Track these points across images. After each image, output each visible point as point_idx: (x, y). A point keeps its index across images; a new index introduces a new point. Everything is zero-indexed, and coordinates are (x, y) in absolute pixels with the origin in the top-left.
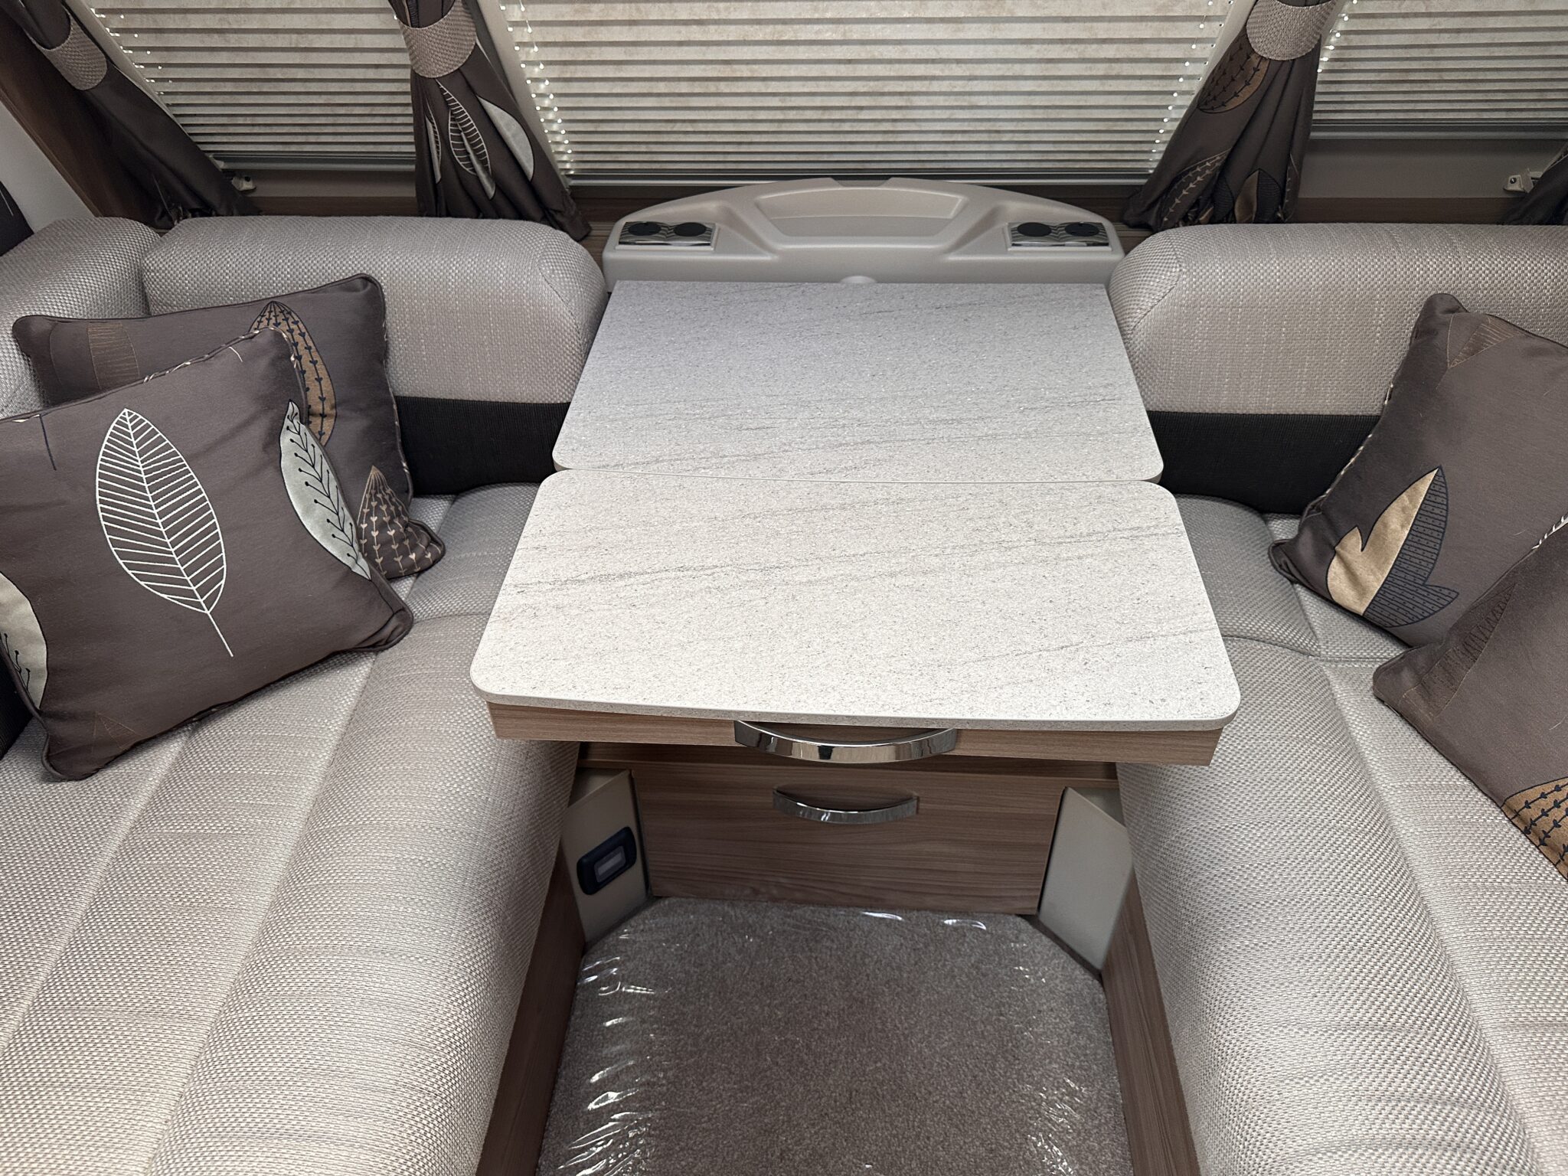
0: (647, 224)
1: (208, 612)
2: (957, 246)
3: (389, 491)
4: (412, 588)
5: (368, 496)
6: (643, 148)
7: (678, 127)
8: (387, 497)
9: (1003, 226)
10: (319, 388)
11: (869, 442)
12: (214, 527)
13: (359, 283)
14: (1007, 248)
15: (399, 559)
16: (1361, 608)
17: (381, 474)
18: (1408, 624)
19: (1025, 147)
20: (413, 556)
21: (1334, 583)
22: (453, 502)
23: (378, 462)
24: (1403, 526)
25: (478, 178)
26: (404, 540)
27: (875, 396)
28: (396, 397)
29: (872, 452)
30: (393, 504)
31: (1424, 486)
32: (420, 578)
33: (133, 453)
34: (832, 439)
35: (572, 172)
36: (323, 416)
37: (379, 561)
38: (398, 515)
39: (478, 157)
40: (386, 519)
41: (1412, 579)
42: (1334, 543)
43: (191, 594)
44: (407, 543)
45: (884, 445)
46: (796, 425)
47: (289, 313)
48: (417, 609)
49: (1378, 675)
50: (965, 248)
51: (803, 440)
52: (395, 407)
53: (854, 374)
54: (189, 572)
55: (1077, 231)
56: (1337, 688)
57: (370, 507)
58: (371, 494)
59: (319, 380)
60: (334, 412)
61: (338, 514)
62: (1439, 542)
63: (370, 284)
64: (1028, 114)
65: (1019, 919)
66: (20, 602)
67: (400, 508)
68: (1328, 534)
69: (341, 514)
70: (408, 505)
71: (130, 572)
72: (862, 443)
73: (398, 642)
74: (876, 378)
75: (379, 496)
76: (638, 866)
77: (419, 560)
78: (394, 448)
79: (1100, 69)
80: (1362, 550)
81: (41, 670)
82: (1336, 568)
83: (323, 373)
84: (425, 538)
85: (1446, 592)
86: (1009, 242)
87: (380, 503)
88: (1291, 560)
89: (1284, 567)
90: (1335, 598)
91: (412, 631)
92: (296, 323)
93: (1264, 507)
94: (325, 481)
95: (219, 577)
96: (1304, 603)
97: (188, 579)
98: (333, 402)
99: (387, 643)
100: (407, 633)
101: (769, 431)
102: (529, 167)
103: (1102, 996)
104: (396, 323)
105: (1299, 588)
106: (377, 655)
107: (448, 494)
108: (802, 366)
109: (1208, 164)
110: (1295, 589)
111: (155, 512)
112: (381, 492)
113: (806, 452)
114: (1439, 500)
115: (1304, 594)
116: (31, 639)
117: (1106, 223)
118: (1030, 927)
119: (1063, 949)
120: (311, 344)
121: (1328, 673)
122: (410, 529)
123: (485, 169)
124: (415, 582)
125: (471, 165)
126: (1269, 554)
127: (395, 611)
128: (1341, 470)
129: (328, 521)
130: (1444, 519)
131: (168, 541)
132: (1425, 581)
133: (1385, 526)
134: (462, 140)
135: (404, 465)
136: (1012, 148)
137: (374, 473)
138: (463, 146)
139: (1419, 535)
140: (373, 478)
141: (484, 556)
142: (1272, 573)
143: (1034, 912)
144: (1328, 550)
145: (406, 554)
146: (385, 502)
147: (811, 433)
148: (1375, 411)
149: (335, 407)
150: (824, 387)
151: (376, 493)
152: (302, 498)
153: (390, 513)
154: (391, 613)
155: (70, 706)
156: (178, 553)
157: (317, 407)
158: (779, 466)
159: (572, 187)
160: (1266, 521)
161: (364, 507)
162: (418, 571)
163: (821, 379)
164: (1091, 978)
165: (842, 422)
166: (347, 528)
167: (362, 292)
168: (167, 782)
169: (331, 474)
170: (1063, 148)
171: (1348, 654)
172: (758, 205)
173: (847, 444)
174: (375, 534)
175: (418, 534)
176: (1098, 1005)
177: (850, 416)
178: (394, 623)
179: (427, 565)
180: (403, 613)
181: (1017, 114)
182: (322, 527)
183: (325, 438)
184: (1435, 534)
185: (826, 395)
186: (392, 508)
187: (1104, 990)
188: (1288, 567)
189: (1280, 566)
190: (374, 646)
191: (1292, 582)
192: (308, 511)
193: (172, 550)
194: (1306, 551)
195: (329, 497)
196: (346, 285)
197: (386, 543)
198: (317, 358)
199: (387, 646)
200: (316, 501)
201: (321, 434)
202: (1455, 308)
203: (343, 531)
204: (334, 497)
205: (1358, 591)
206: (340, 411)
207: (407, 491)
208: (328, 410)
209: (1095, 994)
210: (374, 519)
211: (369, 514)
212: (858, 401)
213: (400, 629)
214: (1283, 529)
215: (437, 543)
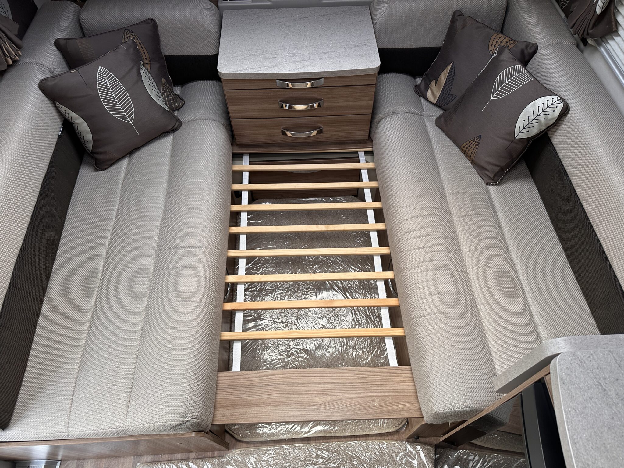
1: (131, 123)
3: (168, 85)
4: (179, 113)
10: (145, 55)
11: (304, 60)
12: (129, 99)
13: (150, 21)
15: (173, 105)
16: (435, 102)
17: (165, 80)
18: (445, 104)
20: (177, 104)
21: (429, 95)
22: (182, 87)
23: (164, 76)
24: (444, 79)
27: (305, 46)
28: (164, 56)
29: (305, 63)
31: (449, 67)
32: (179, 111)
33: (105, 79)
36: (147, 64)
37: (169, 106)
38: (171, 92)
40: (169, 94)
41: (446, 93)
42: (429, 84)
43: (126, 118)
44: (175, 100)
47: (132, 32)
48: (181, 119)
49: (438, 119)
52: (165, 59)
53: (298, 39)
54: (125, 112)
56: (427, 124)
57: (164, 90)
58: (163, 86)
59: (145, 53)
60: (150, 63)
61: (158, 93)
63: (153, 21)
66: (83, 123)
68: (428, 82)
70: (173, 88)
71: (110, 113)
73: (179, 129)
74: (305, 40)
75: (166, 87)
77: (179, 105)
78: (166, 72)
80: (435, 86)
81: (91, 141)
82: (429, 91)
83: (145, 51)
84: (179, 99)
85: (454, 96)
87: (166, 89)
88: (419, 90)
90: (429, 99)
92: (135, 35)
93: (414, 75)
94: (153, 84)
95: (132, 113)
96: (421, 101)
97: (125, 114)
98: (149, 59)
99: (176, 129)
100: (181, 127)
104: (161, 32)
105: (421, 98)
106: (174, 133)
107: (180, 85)
111: (114, 95)
114: (453, 71)
116: (87, 132)
120: (140, 42)
121: (425, 120)
122: (175, 96)
126: (414, 88)
128: (432, 63)
129: (157, 95)
130: (454, 76)
131: (118, 103)
132: (449, 93)
133: (441, 79)
135: (169, 77)
137: (163, 80)
139: (448, 81)
140: (163, 82)
142: (414, 94)
144: (427, 87)
145: (175, 104)
148: (441, 45)
149: (150, 61)
150: (290, 43)
152: (149, 89)
153: (169, 92)
154: (176, 121)
155: (100, 150)
156: (121, 106)
157: (145, 61)
160: (415, 79)
162: (178, 109)
166: (161, 97)
167: (151, 24)
168: (128, 169)
169: (154, 81)
171: (431, 115)
174: (166, 98)
175: (177, 98)
177: (298, 52)
178: (177, 124)
179: (180, 107)
180: (178, 120)
182: (156, 97)
183: (149, 70)
184: (452, 80)
186: (170, 90)
188: (418, 92)
190: (173, 130)
191: (420, 96)
192: (152, 93)
193: (120, 106)
194: (422, 87)
195: (155, 88)
196: (146, 22)
197: (170, 101)
198: (143, 46)
199: (176, 131)
200: (153, 90)
202: (461, 15)
205: (434, 97)
207: (172, 85)
208: (148, 62)
210: (165, 94)
211: (164, 93)
212: (300, 48)
213: (179, 126)
214: (419, 81)
215: (182, 100)
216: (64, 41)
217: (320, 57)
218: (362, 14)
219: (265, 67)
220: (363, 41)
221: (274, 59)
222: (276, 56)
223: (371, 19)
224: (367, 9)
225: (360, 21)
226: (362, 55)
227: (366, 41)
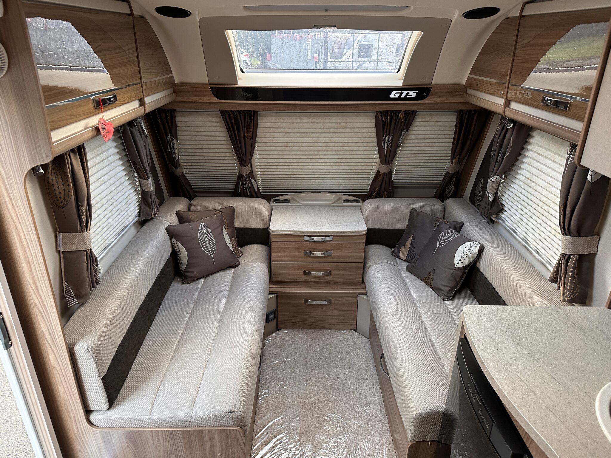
0: (277, 200)
1: (212, 256)
2: (334, 203)
9: (342, 200)
12: (214, 242)
14: (342, 203)
16: (404, 259)
18: (411, 259)
20: (238, 254)
21: (401, 256)
24: (409, 244)
25: (247, 192)
28: (235, 227)
30: (235, 244)
31: (411, 237)
33: (203, 229)
38: (237, 248)
40: (234, 247)
43: (210, 252)
44: (237, 251)
47: (222, 211)
54: (210, 249)
55: (354, 201)
56: (401, 270)
58: (233, 242)
59: (225, 222)
60: (228, 227)
63: (233, 207)
65: (352, 330)
66: (185, 252)
68: (399, 248)
71: (202, 248)
73: (237, 267)
76: (276, 318)
78: (235, 236)
79: (357, 173)
80: (404, 249)
81: (185, 264)
82: (401, 253)
84: (240, 251)
85: (416, 253)
90: (401, 258)
95: (214, 250)
100: (239, 265)
102: (256, 190)
104: (236, 214)
105: (396, 257)
106: (234, 268)
109: (376, 190)
111: (206, 239)
114: (414, 239)
116: (185, 258)
117: (360, 200)
118: (355, 332)
119: (361, 335)
120: (224, 216)
121: (399, 268)
123: (249, 190)
125: (246, 189)
126: (390, 253)
128: (401, 238)
130: (415, 242)
131: (208, 243)
132: (413, 252)
133: (407, 244)
137: (233, 239)
138: (246, 186)
139: (412, 245)
143: (356, 329)
148: (405, 228)
152: (226, 239)
155: (189, 270)
159: (262, 194)
164: (367, 339)
166: (231, 246)
167: (231, 209)
168: (203, 285)
171: (402, 265)
172: (298, 196)
176: (368, 342)
178: (237, 263)
179: (240, 256)
180: (239, 261)
182: (229, 244)
184: (414, 244)
189: (393, 255)
192: (227, 242)
194: (397, 252)
196: (229, 207)
198: (225, 219)
204: (229, 240)
205: (404, 256)
214: (394, 249)
216: (182, 212)
217: (330, 225)
218: (355, 210)
219: (298, 228)
222: (304, 224)
223: (361, 213)
224: (358, 208)
225: (354, 213)
226: (356, 225)
227: (358, 220)
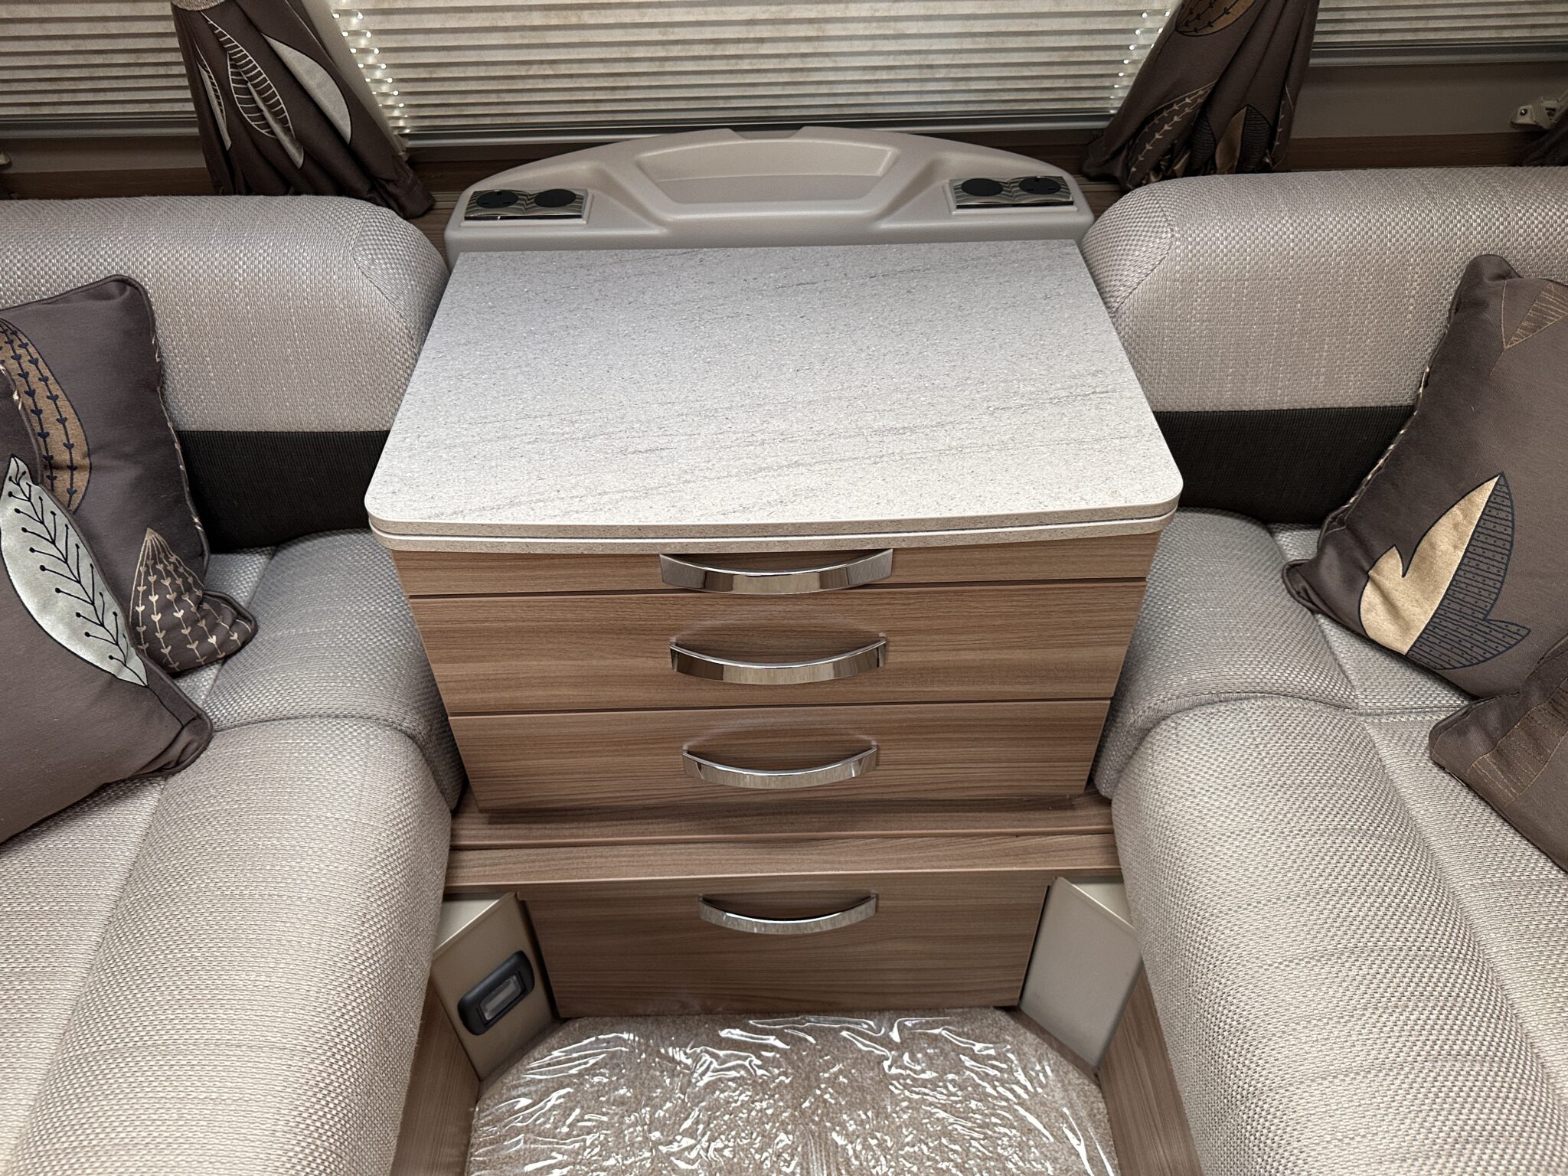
0: (500, 193)
2: (892, 210)
3: (173, 559)
4: (215, 681)
5: (143, 569)
6: (493, 98)
7: (534, 70)
8: (170, 568)
9: (943, 183)
10: (63, 432)
11: (797, 464)
13: (113, 288)
14: (950, 211)
15: (193, 646)
16: (1404, 649)
17: (160, 538)
18: (1465, 666)
19: (962, 86)
20: (213, 640)
21: (1369, 616)
22: (272, 555)
23: (155, 523)
24: (1455, 547)
25: (278, 142)
26: (198, 621)
27: (800, 398)
28: (179, 433)
29: (802, 478)
30: (180, 575)
31: (1482, 496)
32: (226, 666)
34: (749, 461)
35: (407, 131)
36: (72, 468)
37: (166, 651)
38: (189, 589)
39: (275, 115)
40: (171, 597)
41: (1469, 612)
42: (1367, 568)
44: (203, 624)
45: (817, 468)
46: (699, 443)
47: (14, 333)
48: (219, 712)
49: (1437, 733)
50: (902, 210)
51: (709, 465)
52: (177, 446)
53: (772, 369)
55: (1034, 188)
56: (1385, 752)
57: (147, 583)
58: (147, 565)
59: (62, 421)
60: (87, 462)
61: (93, 604)
62: (1503, 567)
63: (128, 288)
64: (968, 44)
65: (998, 1013)
67: (190, 580)
68: (1358, 554)
69: (98, 602)
70: (202, 573)
72: (789, 466)
73: (193, 761)
74: (801, 374)
75: (160, 567)
76: (538, 993)
77: (222, 644)
78: (180, 500)
80: (1404, 576)
82: (1370, 594)
83: (67, 411)
84: (228, 612)
85: (1514, 628)
86: (953, 205)
87: (161, 577)
88: (1311, 586)
89: (1303, 594)
90: (1371, 634)
91: (211, 745)
92: (24, 346)
93: (1266, 516)
94: (72, 561)
96: (1330, 638)
98: (86, 449)
99: (178, 763)
100: (205, 749)
101: (664, 453)
102: (345, 125)
103: (1102, 1105)
104: (170, 336)
105: (1322, 620)
106: (166, 779)
107: (265, 546)
108: (704, 361)
109: (1188, 100)
110: (1317, 621)
112: (161, 562)
113: (715, 482)
114: (1502, 515)
115: (1329, 627)
117: (1067, 178)
118: (1012, 1022)
119: (1051, 1045)
120: (47, 373)
121: (1371, 731)
122: (206, 606)
123: (287, 130)
124: (219, 671)
125: (267, 126)
126: (1282, 577)
127: (184, 723)
128: (1367, 475)
129: (78, 615)
130: (1509, 539)
132: (1486, 615)
133: (1433, 546)
134: (250, 94)
135: (196, 520)
136: (948, 86)
137: (150, 538)
138: (253, 101)
139: (1477, 558)
140: (149, 544)
141: (306, 634)
142: (1289, 604)
143: (1015, 1003)
144: (1359, 573)
145: (203, 638)
146: (168, 574)
147: (720, 454)
148: (1407, 400)
149: (89, 455)
150: (733, 388)
151: (156, 563)
152: (34, 588)
153: (177, 589)
154: (179, 727)
157: (62, 456)
158: (679, 505)
159: (409, 150)
160: (1272, 533)
161: (138, 584)
162: (224, 656)
163: (730, 378)
164: (1086, 1082)
165: (760, 437)
166: (109, 621)
167: (119, 300)
169: (83, 550)
170: (1009, 85)
171: (1391, 704)
172: (640, 166)
173: (768, 468)
174: (156, 618)
175: (219, 610)
176: (1098, 1117)
177: (771, 428)
178: (185, 737)
179: (233, 648)
180: (198, 722)
181: (953, 44)
182: (69, 625)
183: (77, 498)
184: (1498, 557)
185: (738, 399)
186: (179, 581)
187: (1104, 1097)
188: (1308, 595)
189: (1298, 593)
190: (160, 770)
191: (1313, 612)
192: (45, 607)
194: (1331, 575)
195: (79, 582)
196: (96, 291)
197: (173, 627)
198: (56, 390)
199: (178, 768)
200: (58, 591)
201: (71, 492)
202: (1506, 273)
203: (102, 625)
204: (86, 580)
205: (1400, 626)
206: (95, 459)
207: (203, 554)
208: (78, 458)
209: (1093, 1103)
210: (154, 598)
211: (147, 593)
212: (779, 406)
213: (195, 745)
214: (1294, 542)
215: (245, 619)
217: (874, 451)
218: (1049, 268)
219: (605, 493)
220: (1074, 377)
221: (653, 456)
222: (662, 441)
223: (1095, 290)
224: (1068, 249)
225: (1046, 298)
226: (1081, 442)
227: (1090, 380)
